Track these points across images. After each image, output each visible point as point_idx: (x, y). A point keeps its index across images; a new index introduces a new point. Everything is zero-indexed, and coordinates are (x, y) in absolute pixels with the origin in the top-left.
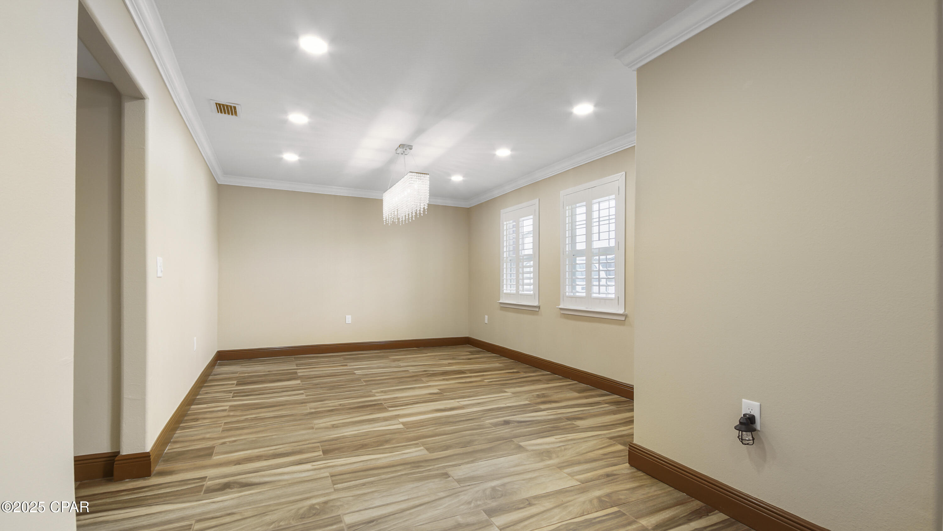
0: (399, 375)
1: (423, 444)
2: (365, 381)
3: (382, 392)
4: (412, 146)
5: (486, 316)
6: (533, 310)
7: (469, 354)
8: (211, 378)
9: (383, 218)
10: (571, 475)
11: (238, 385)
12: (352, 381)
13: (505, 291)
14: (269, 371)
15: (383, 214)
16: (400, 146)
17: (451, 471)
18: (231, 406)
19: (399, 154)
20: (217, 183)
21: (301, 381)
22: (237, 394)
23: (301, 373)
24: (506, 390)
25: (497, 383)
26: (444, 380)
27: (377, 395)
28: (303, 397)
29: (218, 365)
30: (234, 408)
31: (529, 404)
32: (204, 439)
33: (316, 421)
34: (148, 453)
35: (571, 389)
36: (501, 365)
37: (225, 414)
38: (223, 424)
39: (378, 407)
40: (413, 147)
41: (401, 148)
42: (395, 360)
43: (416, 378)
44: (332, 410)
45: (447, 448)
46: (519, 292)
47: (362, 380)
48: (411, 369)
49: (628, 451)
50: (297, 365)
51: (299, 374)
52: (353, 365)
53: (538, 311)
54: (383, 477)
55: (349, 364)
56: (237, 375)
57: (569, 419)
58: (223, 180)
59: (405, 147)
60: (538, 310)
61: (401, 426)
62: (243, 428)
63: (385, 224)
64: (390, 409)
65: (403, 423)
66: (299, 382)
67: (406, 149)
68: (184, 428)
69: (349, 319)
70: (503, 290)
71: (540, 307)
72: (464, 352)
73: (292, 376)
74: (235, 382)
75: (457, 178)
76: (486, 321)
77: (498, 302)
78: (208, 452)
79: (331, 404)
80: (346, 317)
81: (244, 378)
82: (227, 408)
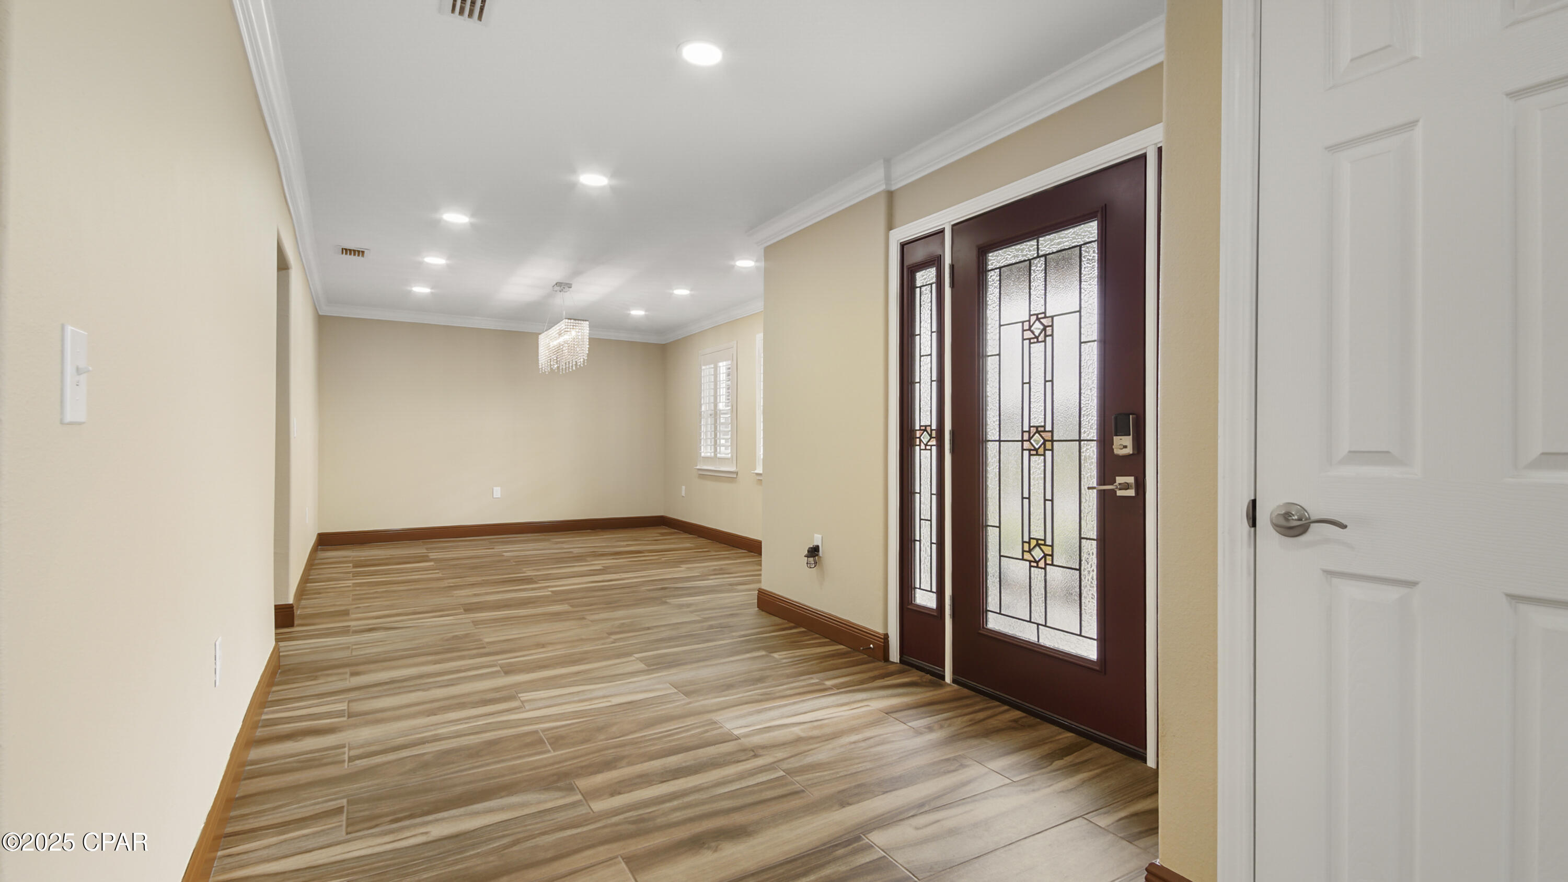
0: (559, 556)
1: (568, 604)
2: (516, 562)
3: (534, 570)
4: (571, 284)
5: (684, 487)
6: (731, 478)
7: (658, 535)
8: (317, 562)
9: (539, 366)
10: (697, 615)
11: (354, 567)
12: (499, 561)
13: (703, 455)
14: (391, 555)
15: (538, 361)
16: (556, 284)
17: (588, 617)
18: (354, 584)
19: (556, 291)
20: (318, 313)
21: (435, 563)
22: (356, 575)
23: (432, 555)
24: (681, 566)
25: (677, 560)
26: (613, 559)
27: (527, 572)
28: (440, 575)
29: (320, 551)
30: (355, 585)
31: (698, 576)
32: (334, 605)
33: (455, 592)
34: (292, 604)
35: (756, 564)
36: (692, 545)
37: (350, 589)
38: (351, 596)
39: (529, 580)
40: (573, 285)
41: (558, 286)
42: (557, 543)
43: (580, 558)
44: (473, 584)
45: (591, 605)
46: (716, 454)
47: (512, 561)
48: (576, 551)
49: (756, 597)
50: (427, 549)
51: (431, 557)
52: (499, 549)
53: (736, 478)
54: (522, 621)
55: (496, 547)
56: (351, 559)
57: (730, 585)
58: (326, 311)
59: (563, 286)
60: (735, 476)
61: (550, 593)
62: (376, 598)
63: (541, 372)
64: (540, 582)
65: (552, 591)
66: (432, 563)
67: (564, 288)
68: (305, 599)
69: (497, 492)
70: (701, 453)
71: (737, 472)
72: (652, 533)
73: (425, 559)
74: (351, 565)
75: (637, 313)
76: (683, 494)
77: (695, 467)
78: (346, 613)
79: (472, 580)
80: (493, 489)
81: (361, 561)
82: (351, 585)
